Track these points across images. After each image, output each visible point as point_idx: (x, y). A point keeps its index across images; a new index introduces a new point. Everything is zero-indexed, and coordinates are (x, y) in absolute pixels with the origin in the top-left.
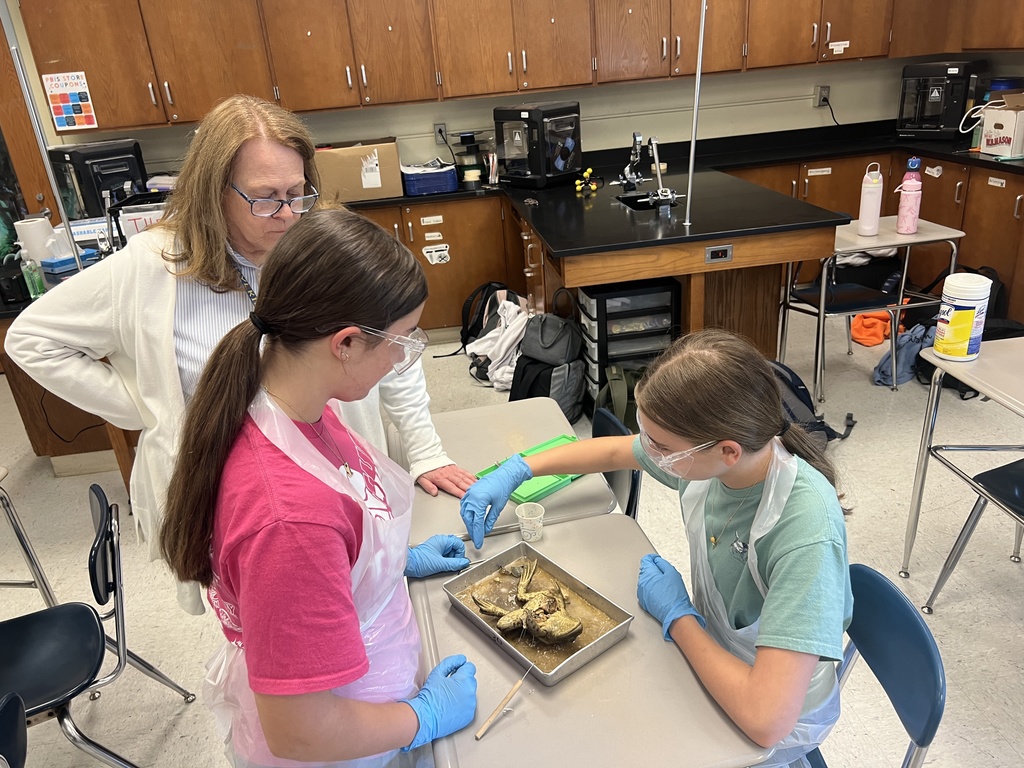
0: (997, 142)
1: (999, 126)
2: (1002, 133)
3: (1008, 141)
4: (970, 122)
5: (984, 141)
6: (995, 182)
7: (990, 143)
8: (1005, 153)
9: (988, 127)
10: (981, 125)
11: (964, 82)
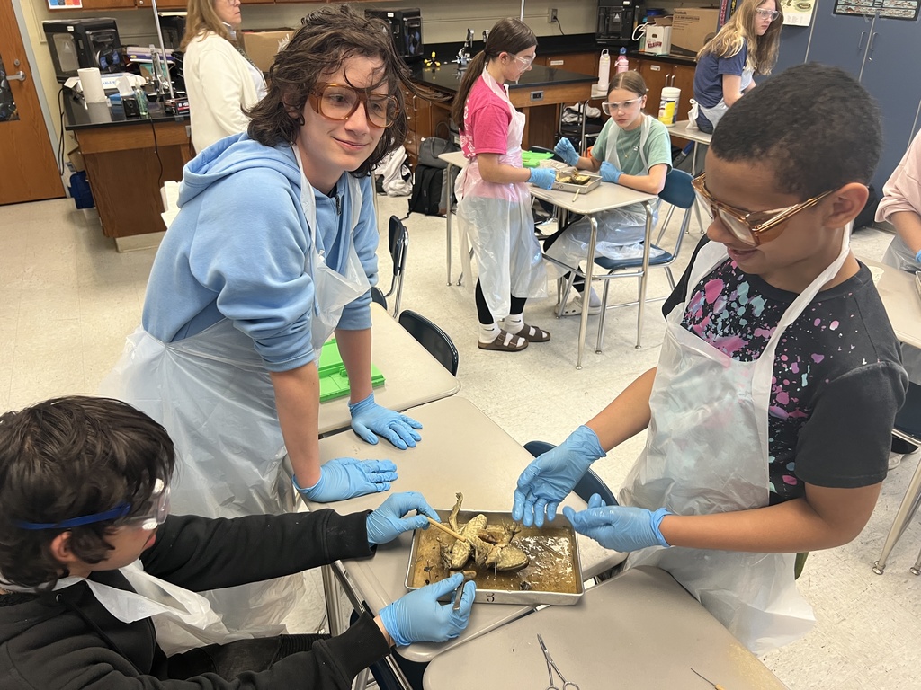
0: (654, 45)
1: (655, 36)
2: (657, 40)
3: (660, 44)
4: (638, 34)
5: (647, 45)
6: (655, 68)
7: (650, 46)
8: (659, 51)
9: (649, 36)
10: (645, 35)
11: (632, 10)
